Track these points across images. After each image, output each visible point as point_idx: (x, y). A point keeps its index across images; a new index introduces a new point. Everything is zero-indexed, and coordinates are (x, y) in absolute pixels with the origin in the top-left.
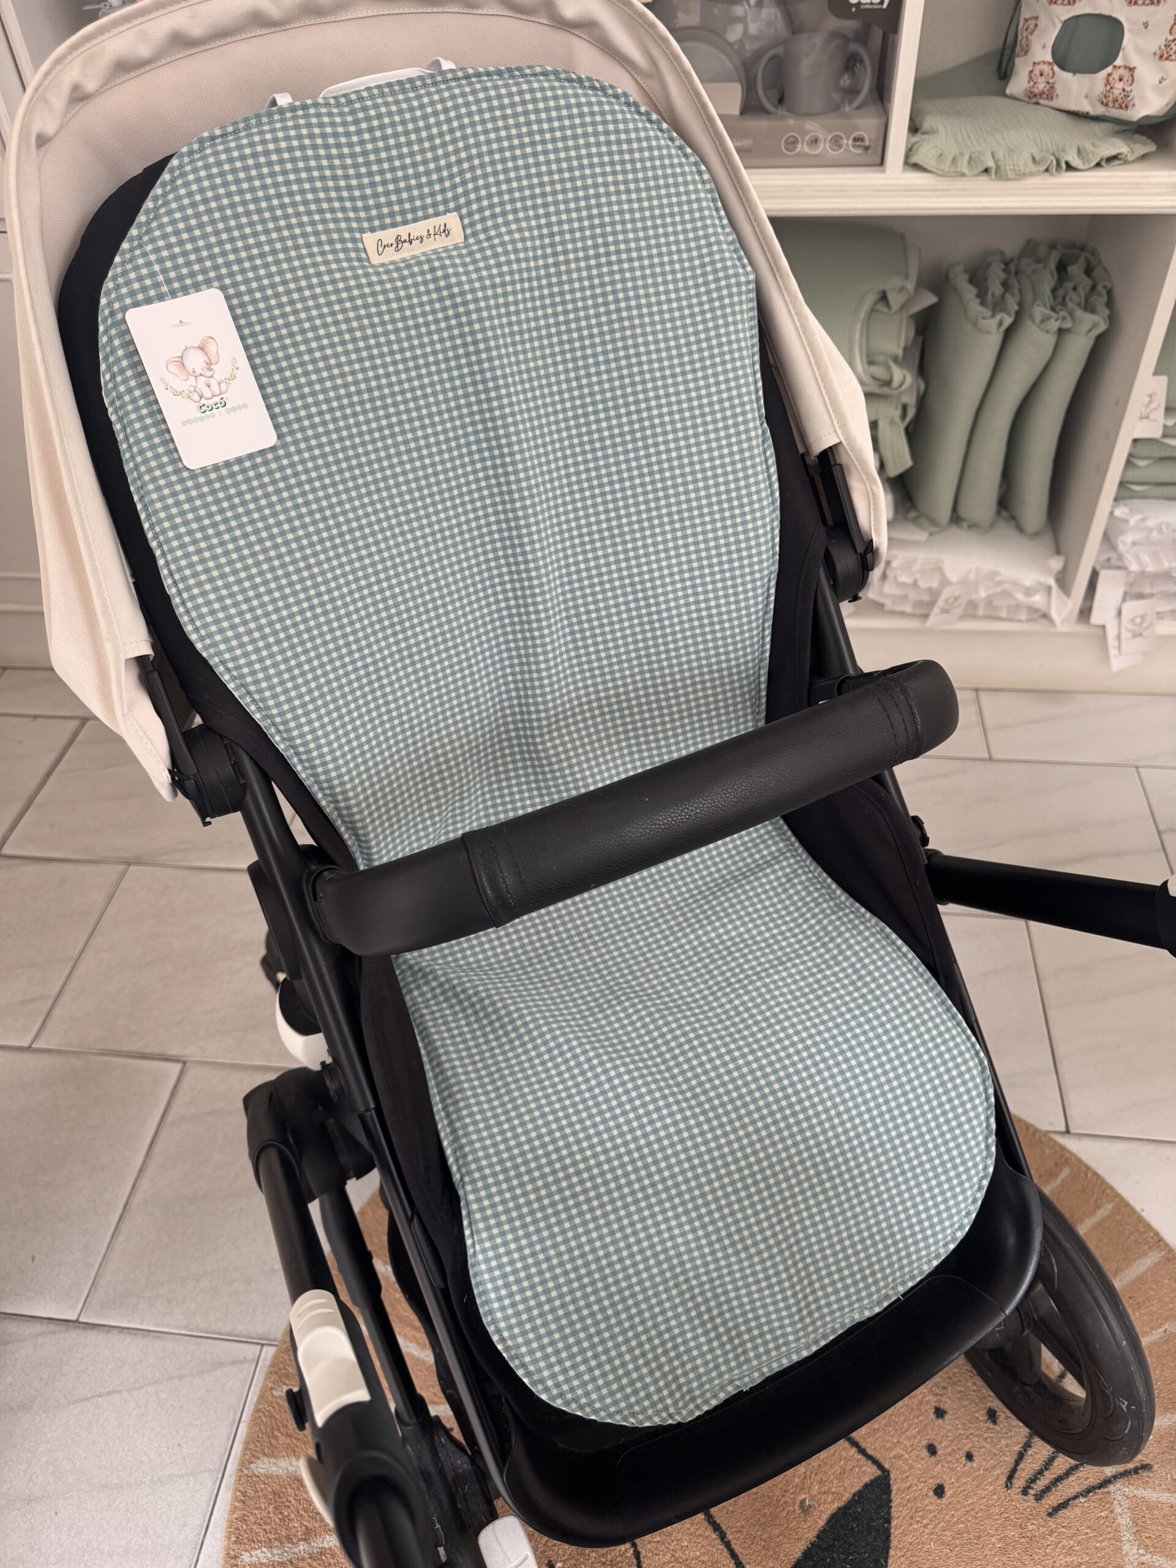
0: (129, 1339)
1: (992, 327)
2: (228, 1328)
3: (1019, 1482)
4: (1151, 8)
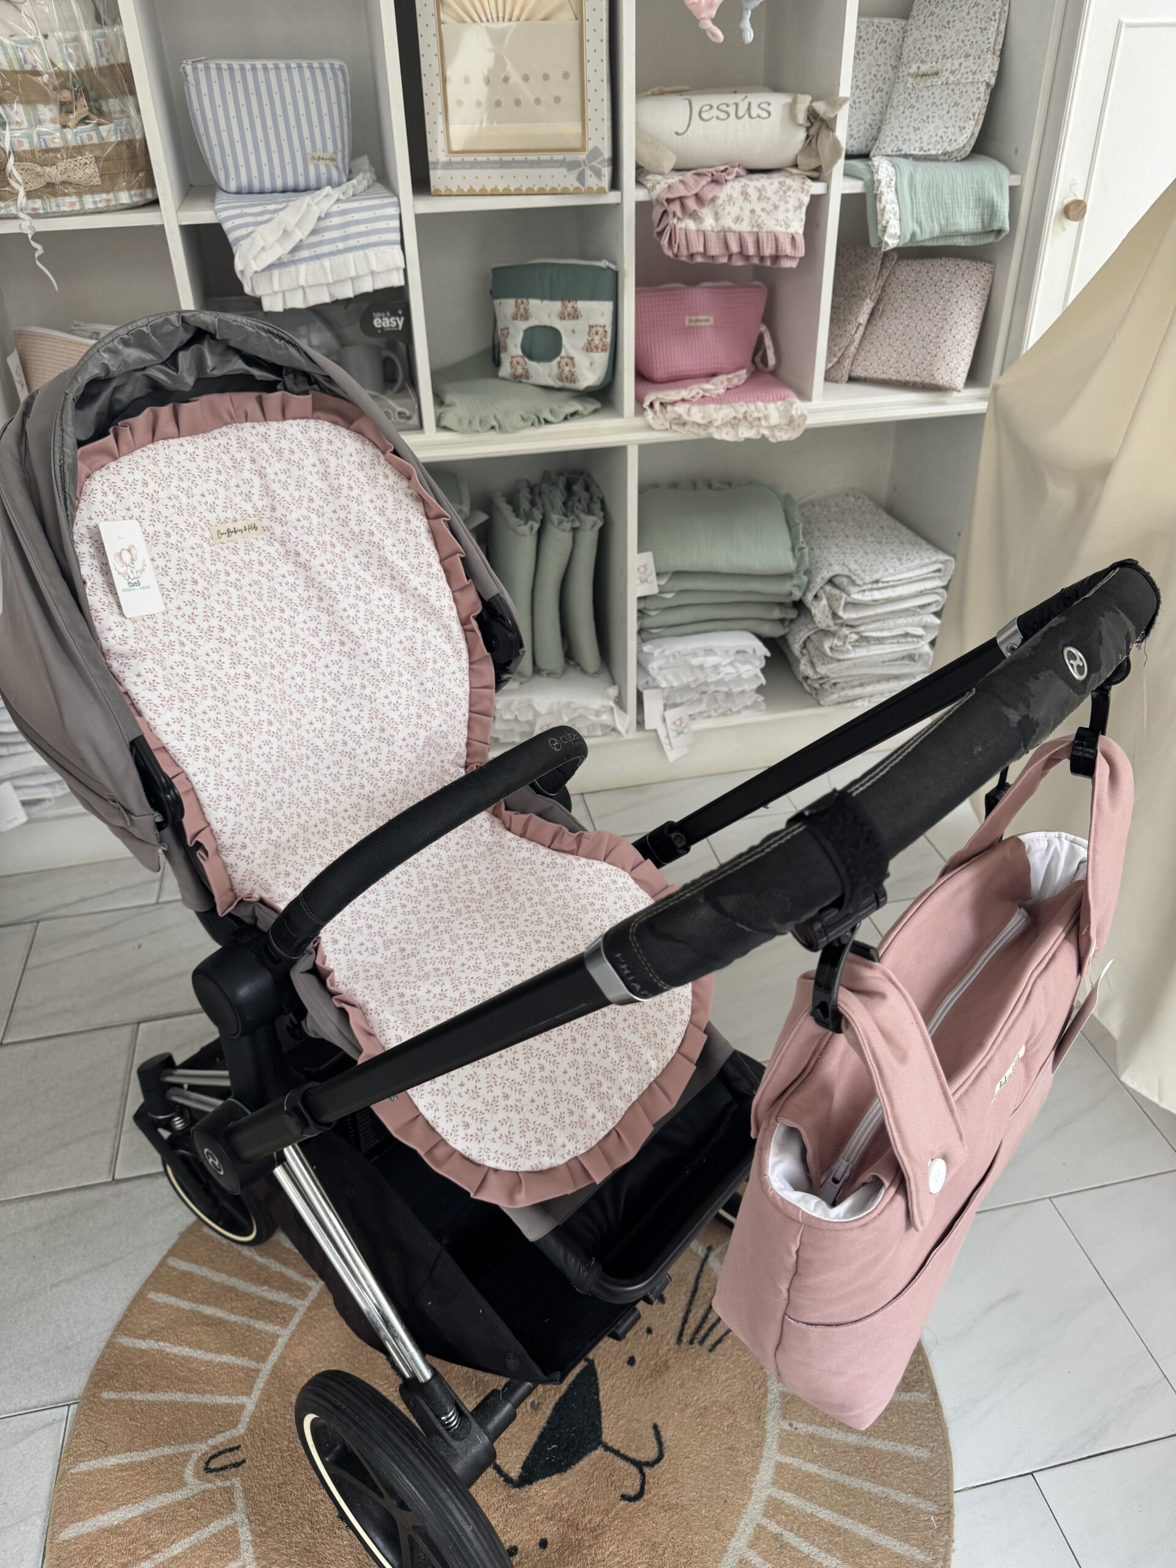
1: (527, 531)
2: (33, 1403)
4: (574, 322)
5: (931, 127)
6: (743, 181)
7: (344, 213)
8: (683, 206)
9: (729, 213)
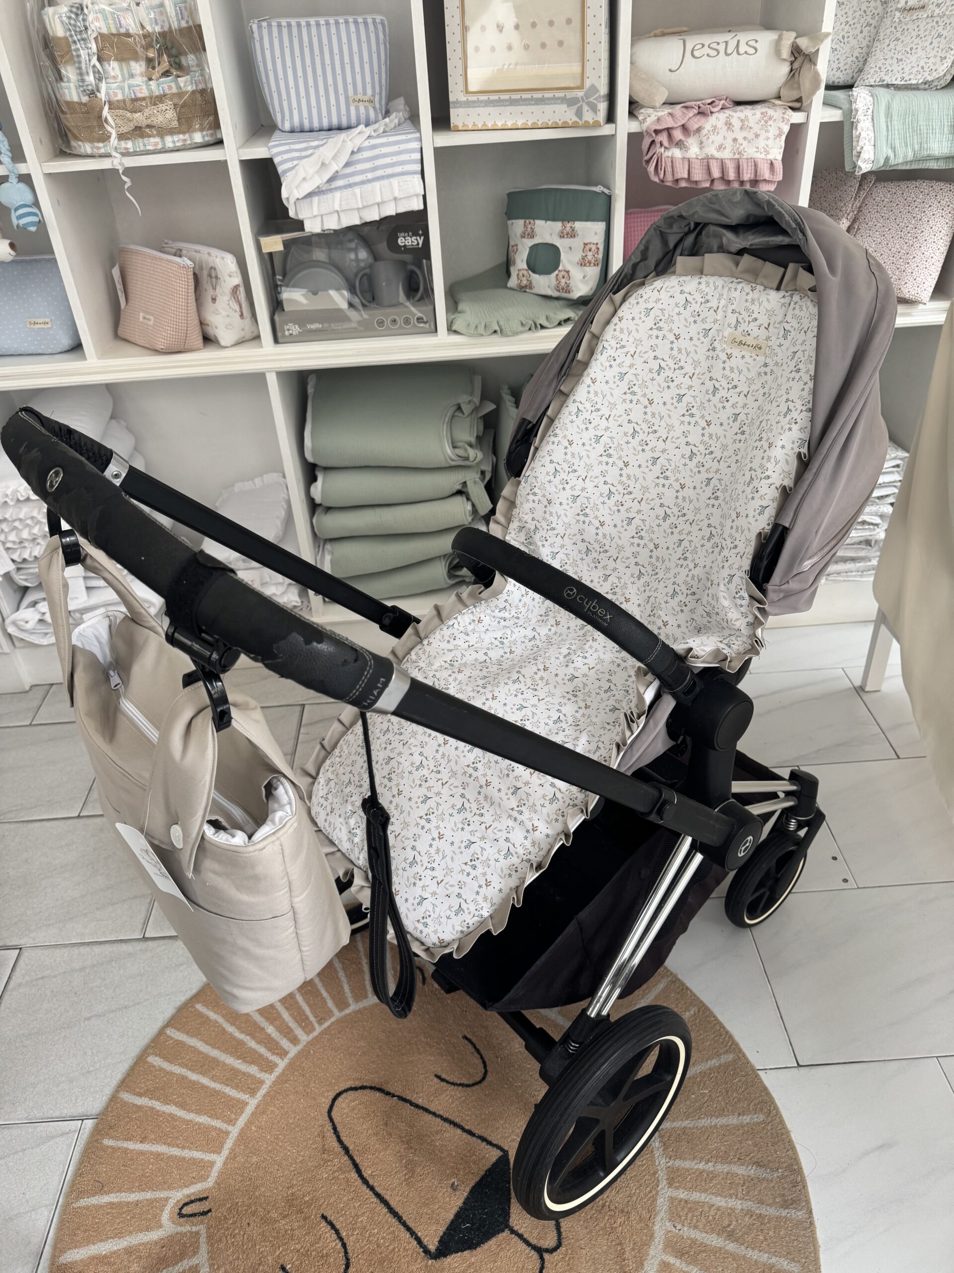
4: (572, 239)
5: (913, 58)
6: (728, 112)
7: (374, 147)
8: (670, 136)
9: (713, 142)
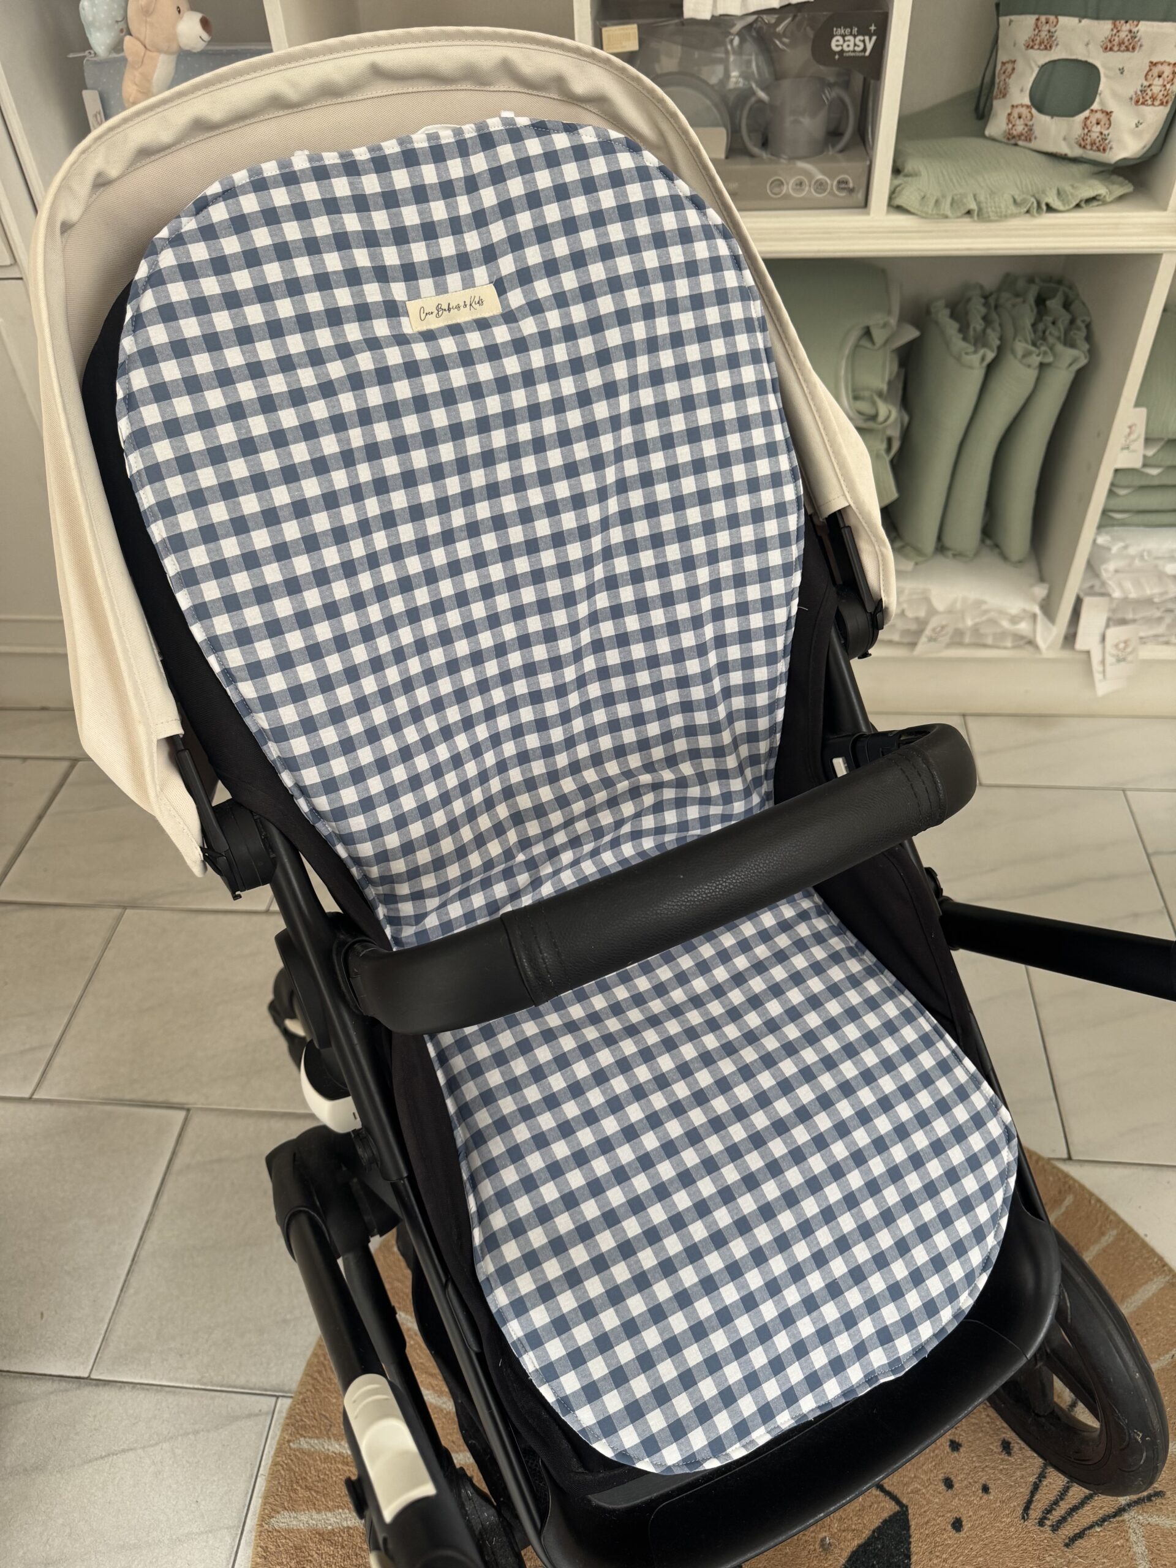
0: (141, 1395)
1: (975, 361)
2: (242, 1381)
3: (1035, 1513)
